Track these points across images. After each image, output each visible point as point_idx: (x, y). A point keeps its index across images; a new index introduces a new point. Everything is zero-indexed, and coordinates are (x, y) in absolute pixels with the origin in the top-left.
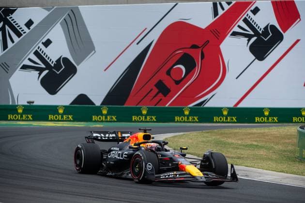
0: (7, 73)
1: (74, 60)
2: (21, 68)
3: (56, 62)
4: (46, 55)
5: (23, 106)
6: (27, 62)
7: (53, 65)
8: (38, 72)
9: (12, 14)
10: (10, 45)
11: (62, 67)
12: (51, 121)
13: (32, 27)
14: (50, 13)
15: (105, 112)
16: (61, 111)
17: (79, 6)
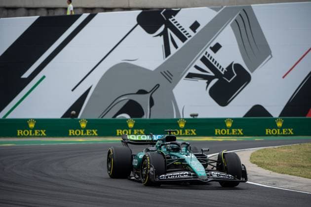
0: (171, 82)
1: (247, 67)
2: (187, 77)
3: (227, 69)
4: (214, 61)
5: (185, 119)
6: (193, 70)
7: (223, 73)
8: (207, 81)
9: (174, 16)
10: (173, 50)
11: (234, 75)
12: (218, 135)
13: (198, 30)
14: (219, 13)
15: (279, 124)
16: (229, 125)
17: (252, 5)
